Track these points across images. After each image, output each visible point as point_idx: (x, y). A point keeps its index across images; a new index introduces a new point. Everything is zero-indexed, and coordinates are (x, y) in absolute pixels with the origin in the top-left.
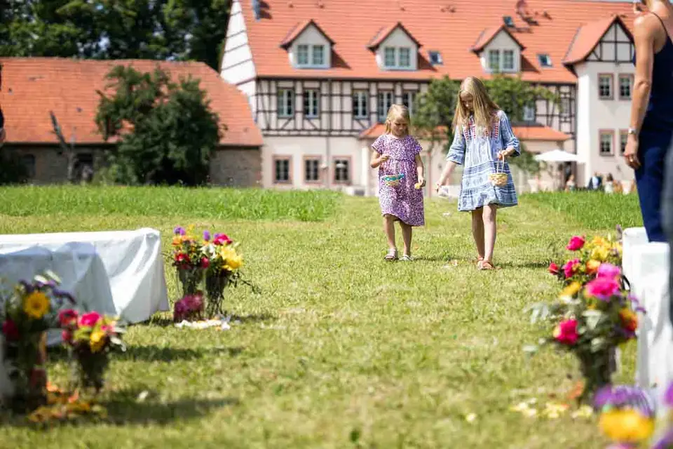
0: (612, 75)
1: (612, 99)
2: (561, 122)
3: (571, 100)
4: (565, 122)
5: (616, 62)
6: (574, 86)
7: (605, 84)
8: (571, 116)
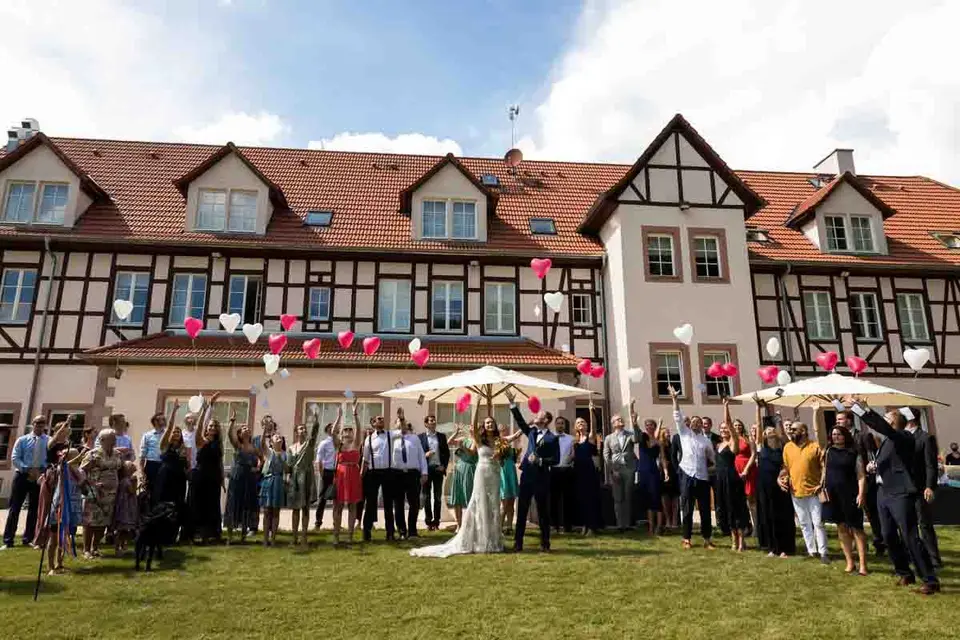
0: (675, 232)
1: (679, 279)
2: (573, 337)
3: (593, 293)
4: (583, 336)
5: (681, 204)
6: (598, 265)
7: (660, 250)
8: (596, 326)
